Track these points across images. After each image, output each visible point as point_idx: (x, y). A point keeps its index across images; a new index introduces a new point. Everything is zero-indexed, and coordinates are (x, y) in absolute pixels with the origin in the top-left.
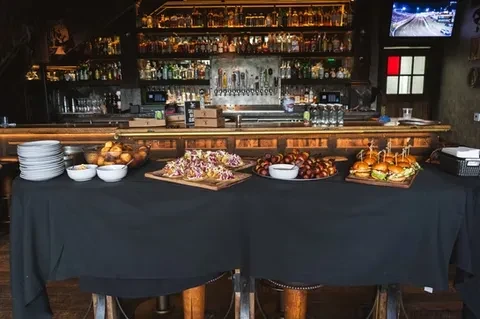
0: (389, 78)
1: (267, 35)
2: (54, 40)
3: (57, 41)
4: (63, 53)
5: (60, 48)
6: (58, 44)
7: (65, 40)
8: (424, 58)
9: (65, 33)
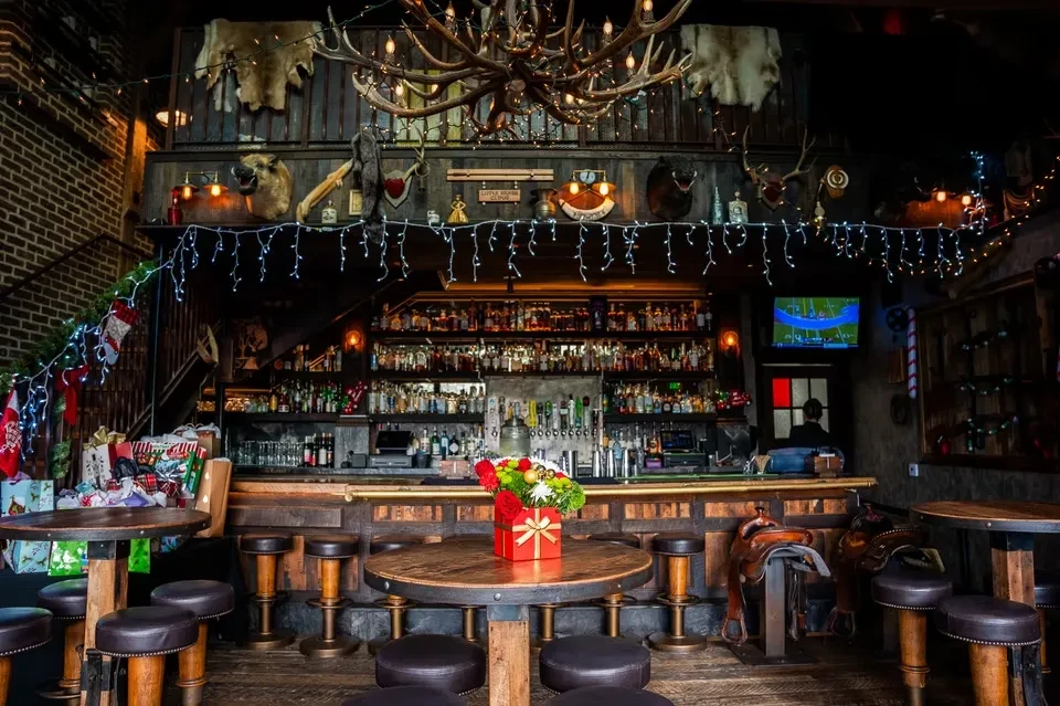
0: (775, 411)
1: (583, 344)
2: (243, 348)
3: (248, 349)
4: (255, 367)
5: (252, 359)
6: (248, 353)
7: (262, 346)
8: (825, 381)
9: (262, 336)
